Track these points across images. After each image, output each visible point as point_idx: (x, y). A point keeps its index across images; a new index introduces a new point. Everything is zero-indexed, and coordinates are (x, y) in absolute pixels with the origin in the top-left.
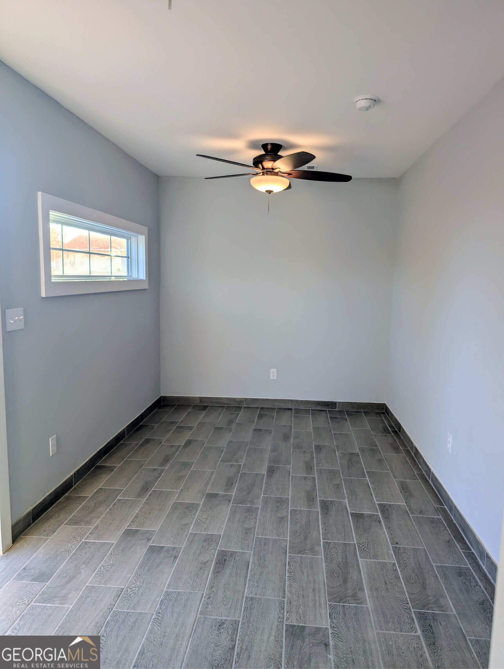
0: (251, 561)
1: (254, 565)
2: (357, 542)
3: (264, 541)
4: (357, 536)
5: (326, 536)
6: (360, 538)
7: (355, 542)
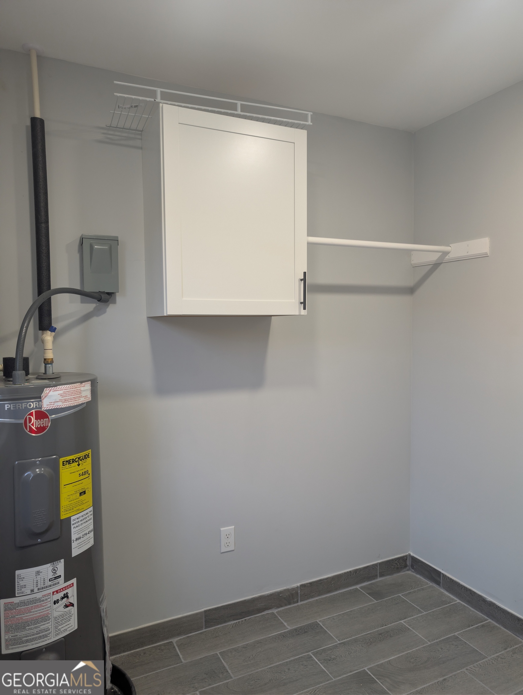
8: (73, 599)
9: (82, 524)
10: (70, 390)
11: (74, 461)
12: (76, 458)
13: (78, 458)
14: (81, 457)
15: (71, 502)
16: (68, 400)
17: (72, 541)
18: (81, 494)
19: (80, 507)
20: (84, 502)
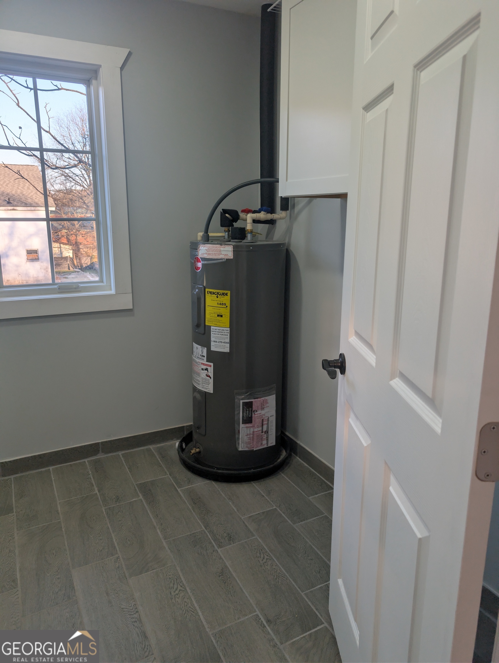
8: (211, 374)
9: (219, 334)
10: (212, 248)
11: (214, 293)
12: (216, 292)
13: (217, 293)
14: (219, 293)
15: (211, 318)
16: (210, 254)
17: (211, 341)
18: (218, 316)
19: (218, 324)
20: (221, 322)
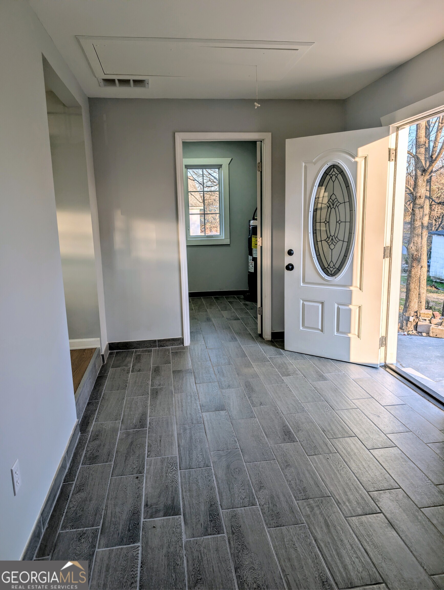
0: (266, 438)
1: (262, 436)
2: (177, 472)
3: (265, 457)
4: (176, 478)
5: (208, 473)
6: (174, 477)
7: (179, 471)
8: (253, 266)
